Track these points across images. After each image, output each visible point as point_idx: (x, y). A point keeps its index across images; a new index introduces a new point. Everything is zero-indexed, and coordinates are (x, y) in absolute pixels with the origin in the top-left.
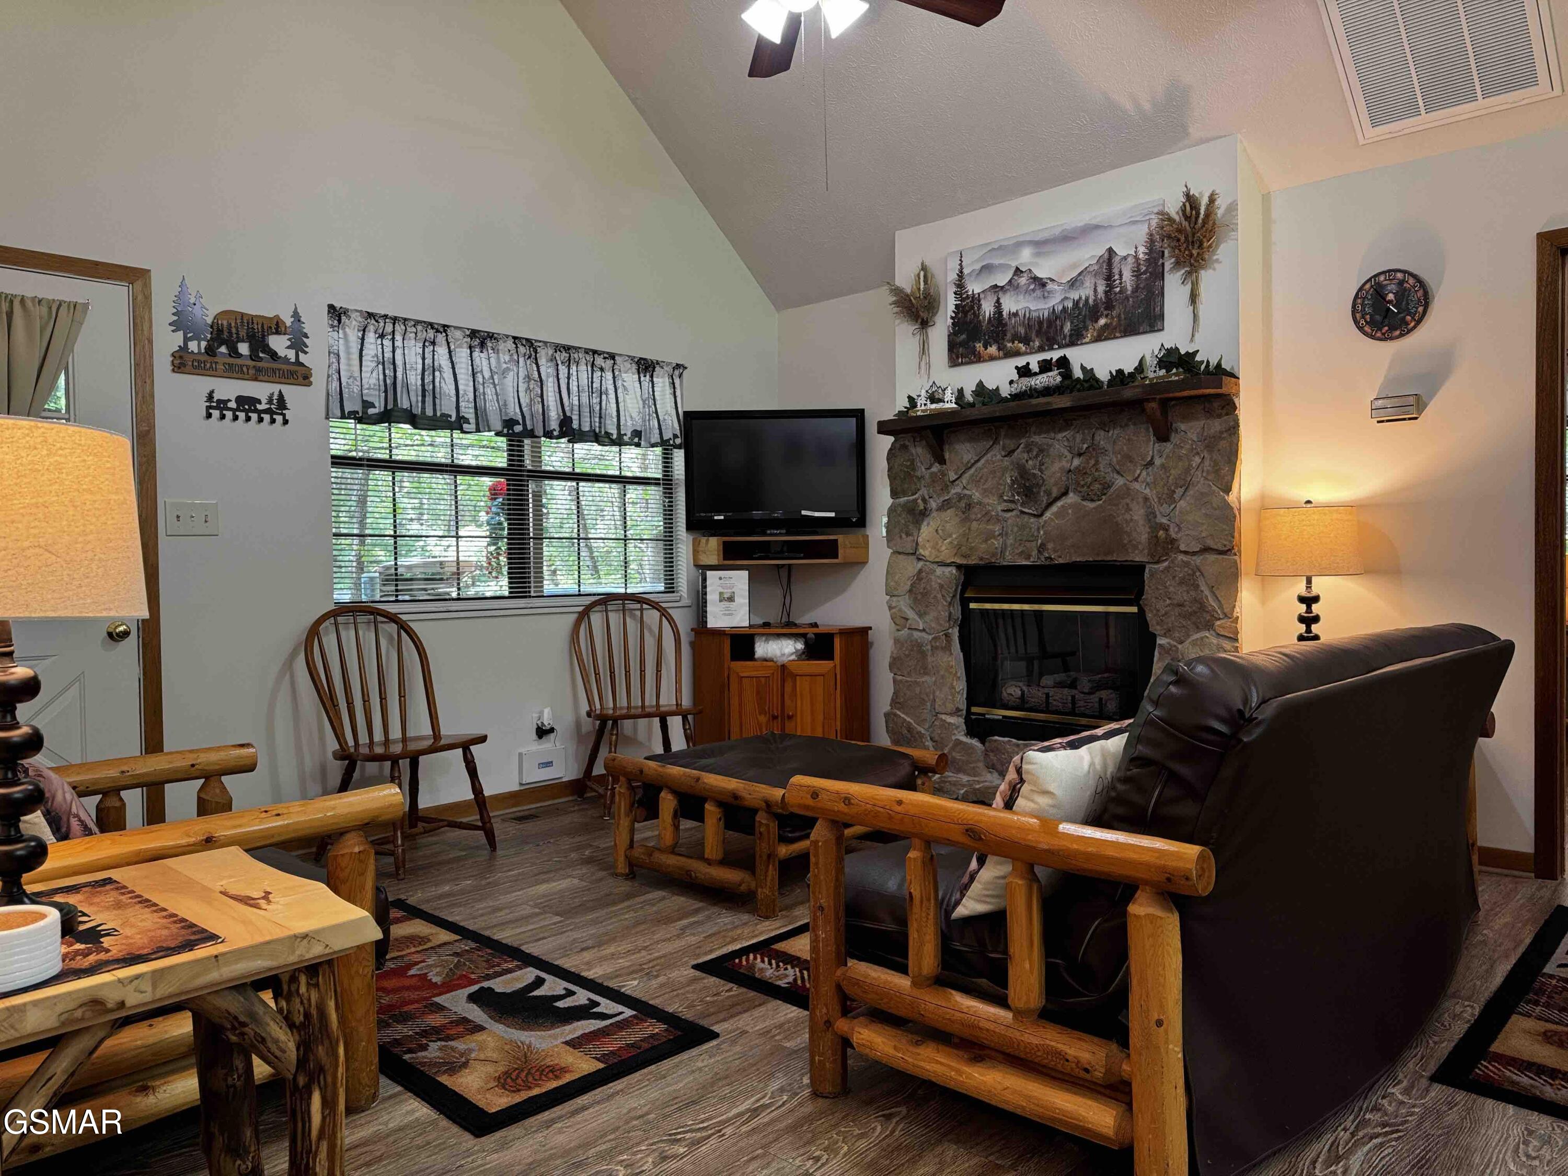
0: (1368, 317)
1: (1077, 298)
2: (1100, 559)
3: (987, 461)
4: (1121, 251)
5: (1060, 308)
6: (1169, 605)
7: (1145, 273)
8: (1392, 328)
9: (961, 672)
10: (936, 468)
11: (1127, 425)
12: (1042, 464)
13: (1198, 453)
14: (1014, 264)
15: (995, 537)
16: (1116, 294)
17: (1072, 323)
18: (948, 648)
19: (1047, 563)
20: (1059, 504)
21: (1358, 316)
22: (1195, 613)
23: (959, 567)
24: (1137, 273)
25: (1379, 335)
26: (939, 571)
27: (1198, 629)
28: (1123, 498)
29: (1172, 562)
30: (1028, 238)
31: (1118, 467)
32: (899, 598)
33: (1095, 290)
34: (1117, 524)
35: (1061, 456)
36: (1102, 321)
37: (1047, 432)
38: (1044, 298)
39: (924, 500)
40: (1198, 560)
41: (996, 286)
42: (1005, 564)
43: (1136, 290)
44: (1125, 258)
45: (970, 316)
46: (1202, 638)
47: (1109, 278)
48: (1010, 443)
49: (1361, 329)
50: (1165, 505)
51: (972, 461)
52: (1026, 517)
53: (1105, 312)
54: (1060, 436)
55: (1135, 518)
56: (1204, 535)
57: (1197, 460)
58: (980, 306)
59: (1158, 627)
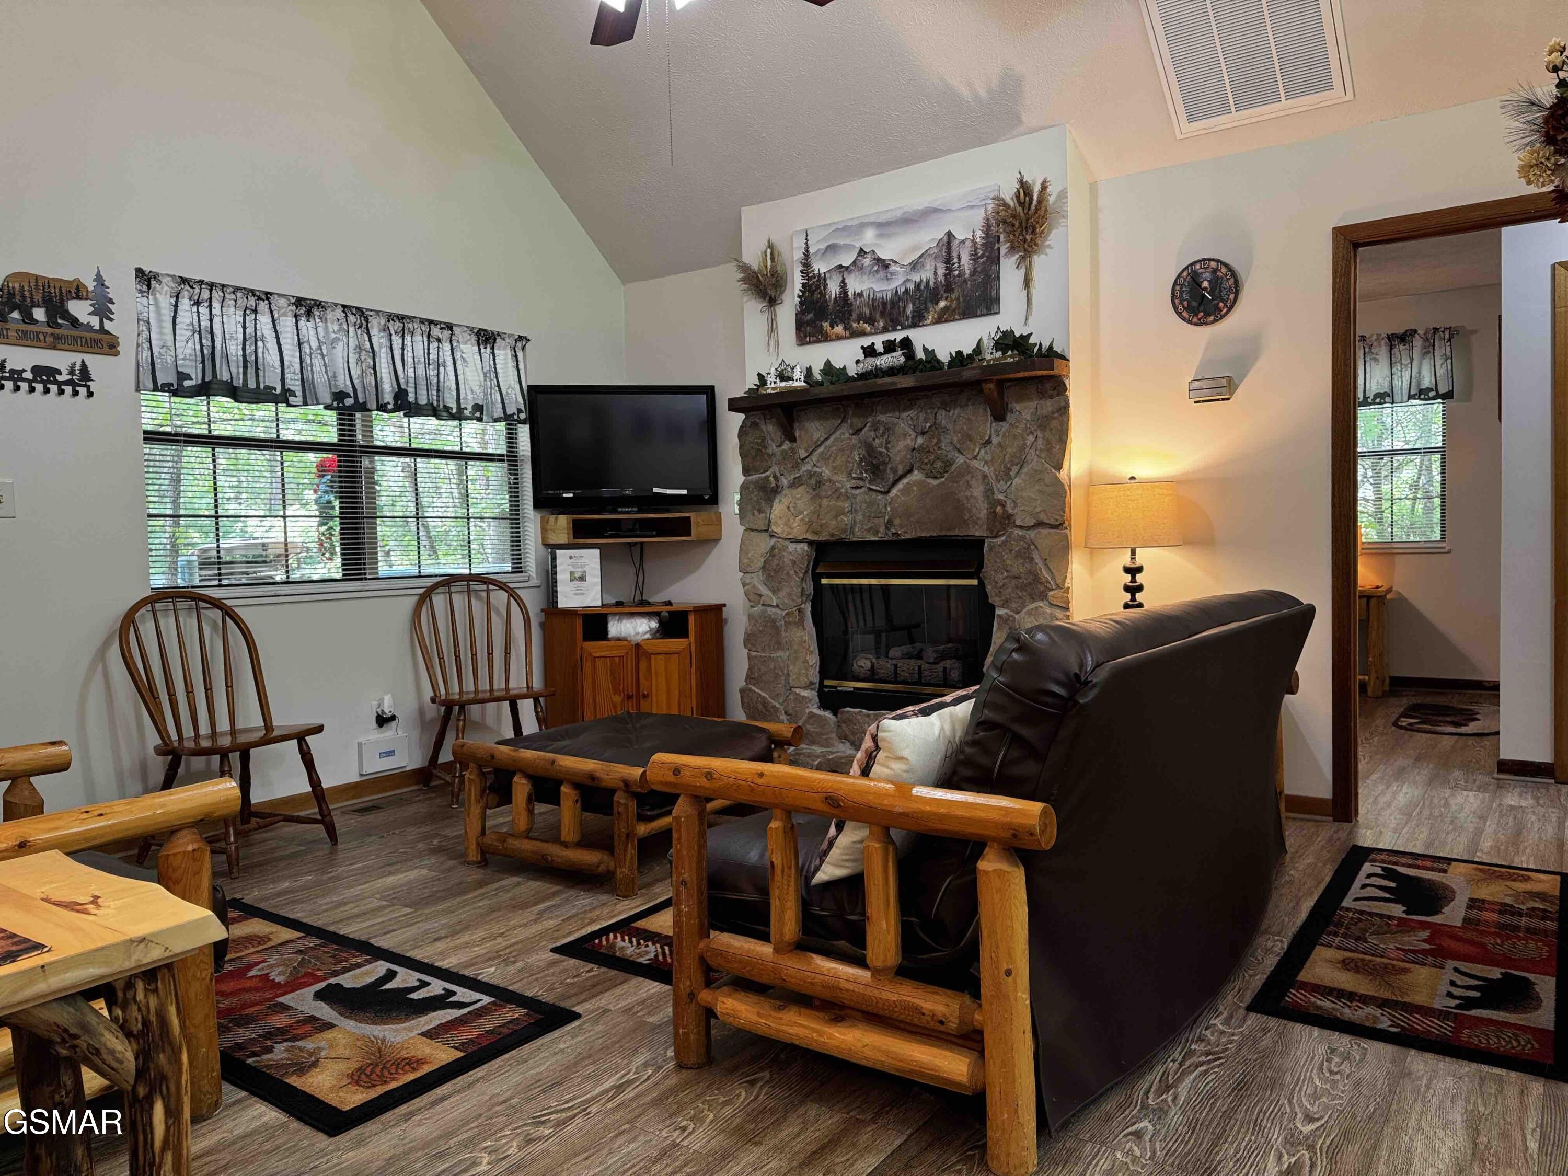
0: (1185, 303)
1: (918, 280)
2: (943, 534)
3: (836, 439)
4: (959, 235)
5: (903, 289)
6: (1006, 577)
7: (982, 257)
8: (1207, 315)
9: (814, 647)
10: (786, 445)
11: (967, 405)
12: (888, 442)
13: (1031, 433)
14: (858, 245)
15: (844, 514)
16: (955, 277)
17: (914, 304)
18: (801, 623)
19: (894, 539)
20: (905, 481)
21: (1177, 301)
22: (1030, 584)
23: (810, 543)
24: (974, 257)
25: (1195, 320)
26: (792, 547)
27: (1033, 600)
28: (963, 476)
29: (1009, 536)
30: (872, 219)
31: (958, 446)
32: (753, 575)
33: (936, 273)
34: (959, 501)
35: (905, 435)
36: (942, 304)
37: (893, 411)
38: (887, 279)
39: (775, 477)
40: (1032, 534)
41: (841, 266)
42: (854, 539)
43: (974, 273)
44: (963, 242)
45: (816, 296)
46: (1037, 608)
47: (948, 261)
48: (858, 422)
49: (1179, 314)
50: (1002, 482)
51: (822, 439)
52: (874, 495)
53: (945, 295)
54: (904, 415)
55: (975, 494)
56: (1038, 510)
57: (1031, 438)
58: (826, 286)
59: (997, 599)
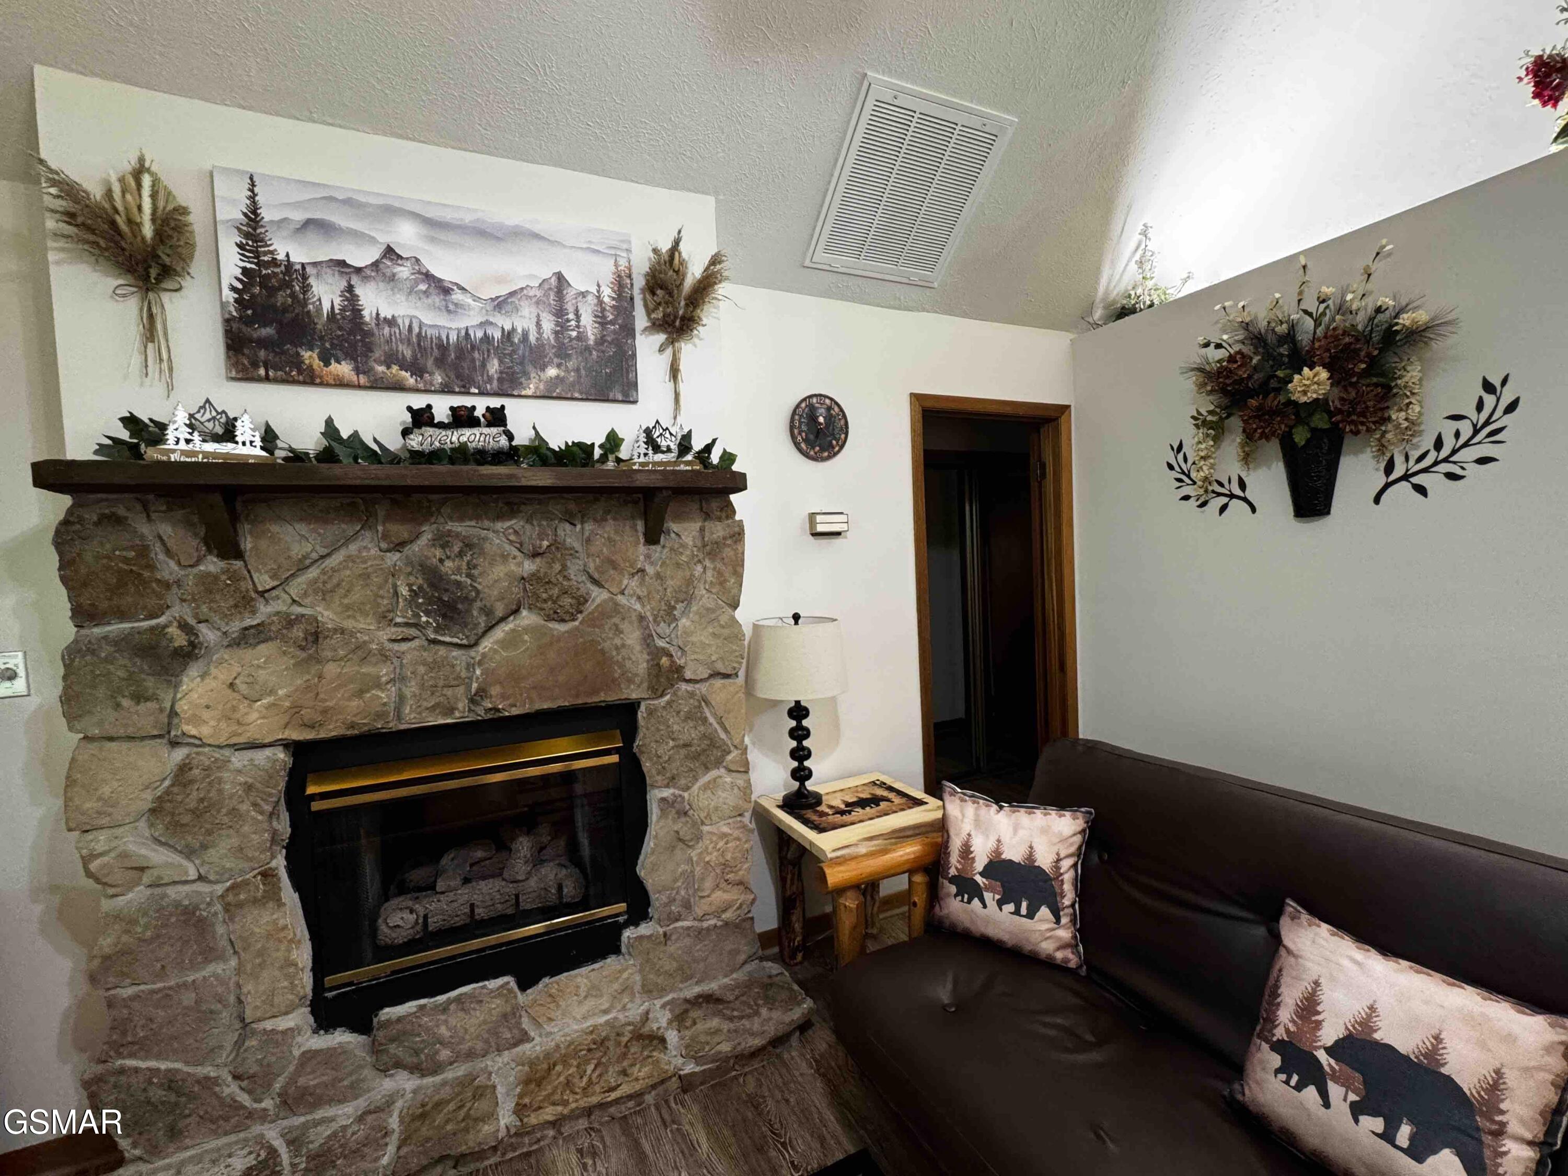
0: (804, 434)
1: (508, 327)
2: (580, 702)
3: (349, 558)
4: (578, 282)
5: (480, 334)
6: (673, 748)
7: (612, 322)
8: (822, 450)
10: (213, 565)
11: (606, 520)
12: (471, 566)
13: (699, 561)
14: (384, 239)
15: (379, 686)
16: (571, 339)
17: (501, 362)
19: (489, 716)
20: (508, 626)
21: (796, 431)
22: (704, 750)
23: (287, 745)
24: (601, 320)
25: (812, 453)
26: (239, 760)
27: (707, 769)
28: (610, 617)
29: (675, 694)
30: (418, 209)
31: (596, 576)
32: (119, 831)
33: (538, 325)
34: (603, 652)
35: (505, 557)
36: (552, 372)
37: (478, 518)
38: (449, 311)
39: (184, 626)
40: (703, 688)
41: (342, 264)
42: (403, 727)
43: (601, 341)
44: (584, 294)
45: (282, 298)
46: (715, 780)
47: (560, 313)
48: (401, 531)
49: (797, 445)
50: (662, 624)
51: (314, 556)
52: (442, 651)
53: (556, 360)
54: (499, 525)
55: (629, 642)
56: (713, 658)
57: (699, 568)
58: (306, 288)
59: (659, 778)
